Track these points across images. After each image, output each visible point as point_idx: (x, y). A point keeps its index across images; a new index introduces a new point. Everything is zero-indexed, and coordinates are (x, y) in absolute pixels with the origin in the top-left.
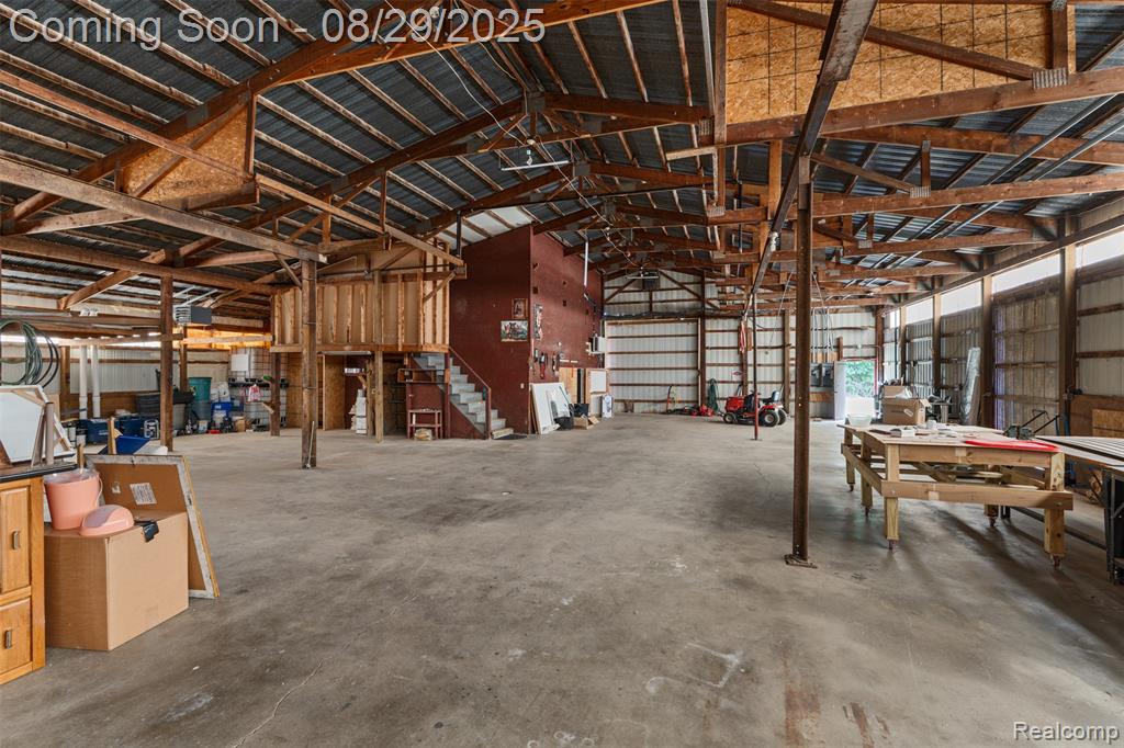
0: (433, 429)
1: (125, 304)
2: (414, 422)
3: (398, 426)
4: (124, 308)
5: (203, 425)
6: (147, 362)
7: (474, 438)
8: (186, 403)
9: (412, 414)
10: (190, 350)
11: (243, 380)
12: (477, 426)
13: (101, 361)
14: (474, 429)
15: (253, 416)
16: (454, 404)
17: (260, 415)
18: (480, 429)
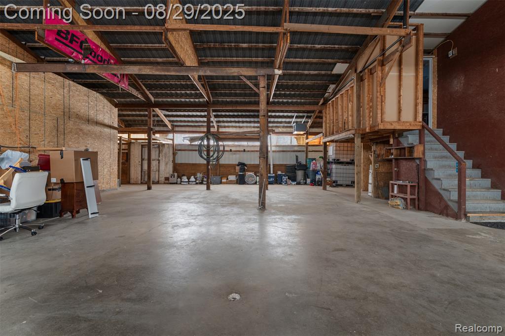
0: (405, 199)
1: (283, 127)
2: (395, 192)
3: (383, 193)
4: (283, 129)
5: (309, 181)
6: (292, 151)
7: (447, 215)
8: (305, 170)
9: (393, 185)
10: (309, 146)
11: (331, 160)
12: (450, 204)
13: (273, 151)
14: (447, 207)
15: (334, 179)
16: (430, 178)
17: (337, 179)
18: (454, 207)
